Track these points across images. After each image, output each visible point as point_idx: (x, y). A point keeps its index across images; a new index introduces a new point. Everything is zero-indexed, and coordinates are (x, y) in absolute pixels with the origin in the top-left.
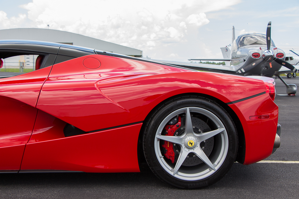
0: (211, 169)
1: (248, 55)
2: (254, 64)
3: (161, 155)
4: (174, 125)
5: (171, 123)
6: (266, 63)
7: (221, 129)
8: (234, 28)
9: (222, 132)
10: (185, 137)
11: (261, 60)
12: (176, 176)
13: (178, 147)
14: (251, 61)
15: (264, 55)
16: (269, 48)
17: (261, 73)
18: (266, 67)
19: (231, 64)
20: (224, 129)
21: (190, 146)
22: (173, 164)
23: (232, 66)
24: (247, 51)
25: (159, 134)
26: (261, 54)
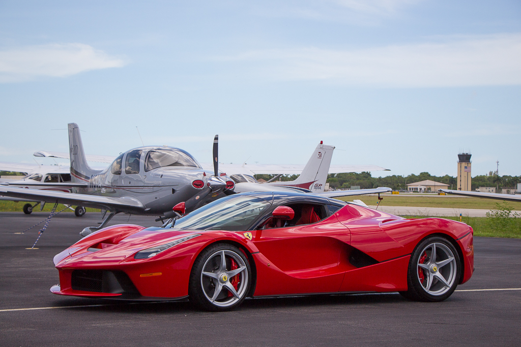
0: (447, 287)
2: (197, 198)
7: (452, 258)
10: (430, 265)
12: (429, 293)
14: (192, 192)
15: (209, 184)
21: (435, 271)
26: (205, 182)
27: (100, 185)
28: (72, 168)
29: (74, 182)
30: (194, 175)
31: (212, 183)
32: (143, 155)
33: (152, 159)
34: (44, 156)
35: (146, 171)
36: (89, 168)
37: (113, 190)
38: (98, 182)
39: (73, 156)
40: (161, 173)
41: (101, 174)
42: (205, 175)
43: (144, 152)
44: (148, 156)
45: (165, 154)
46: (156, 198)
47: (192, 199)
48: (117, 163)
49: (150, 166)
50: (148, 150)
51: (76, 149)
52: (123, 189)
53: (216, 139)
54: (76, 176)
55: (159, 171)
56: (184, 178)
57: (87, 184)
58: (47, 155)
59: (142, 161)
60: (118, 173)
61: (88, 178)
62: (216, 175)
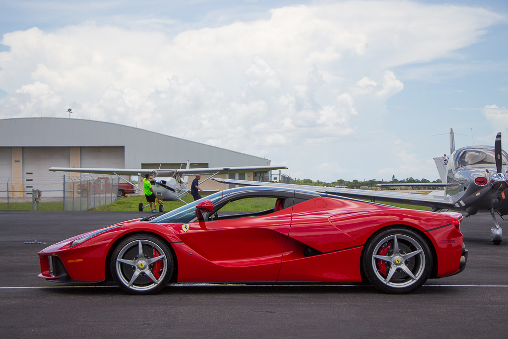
0: (413, 279)
1: (469, 180)
2: (478, 194)
3: (376, 269)
4: (385, 248)
5: (383, 246)
6: (497, 192)
7: (420, 250)
8: (452, 133)
9: (421, 253)
10: (394, 256)
11: (489, 188)
12: (388, 284)
13: (389, 264)
14: (474, 189)
15: (492, 181)
16: (499, 170)
17: (491, 208)
18: (498, 198)
19: (447, 193)
20: (422, 250)
21: (398, 263)
22: (385, 277)
23: (448, 196)
24: (469, 174)
25: (375, 254)
26: (488, 179)
53: (499, 136)
62: (499, 172)
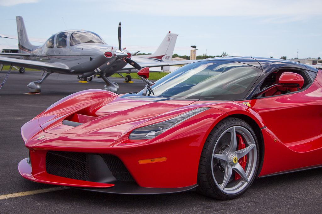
2: (108, 64)
11: (114, 60)
15: (115, 55)
26: (113, 53)
27: (39, 55)
28: (19, 44)
29: (21, 53)
30: (105, 49)
31: (117, 54)
32: (69, 36)
33: (74, 38)
34: (1, 37)
35: (71, 45)
36: (30, 44)
37: (48, 58)
38: (37, 53)
39: (20, 37)
40: (82, 47)
41: (39, 48)
42: (112, 48)
43: (69, 34)
44: (72, 37)
45: (82, 35)
46: (79, 63)
47: (104, 65)
48: (50, 42)
49: (73, 42)
50: (72, 32)
51: (22, 32)
52: (55, 57)
53: (120, 24)
54: (22, 49)
55: (80, 46)
56: (98, 50)
57: (29, 54)
58: (3, 36)
59: (68, 40)
60: (51, 47)
61: (30, 51)
62: (120, 49)
